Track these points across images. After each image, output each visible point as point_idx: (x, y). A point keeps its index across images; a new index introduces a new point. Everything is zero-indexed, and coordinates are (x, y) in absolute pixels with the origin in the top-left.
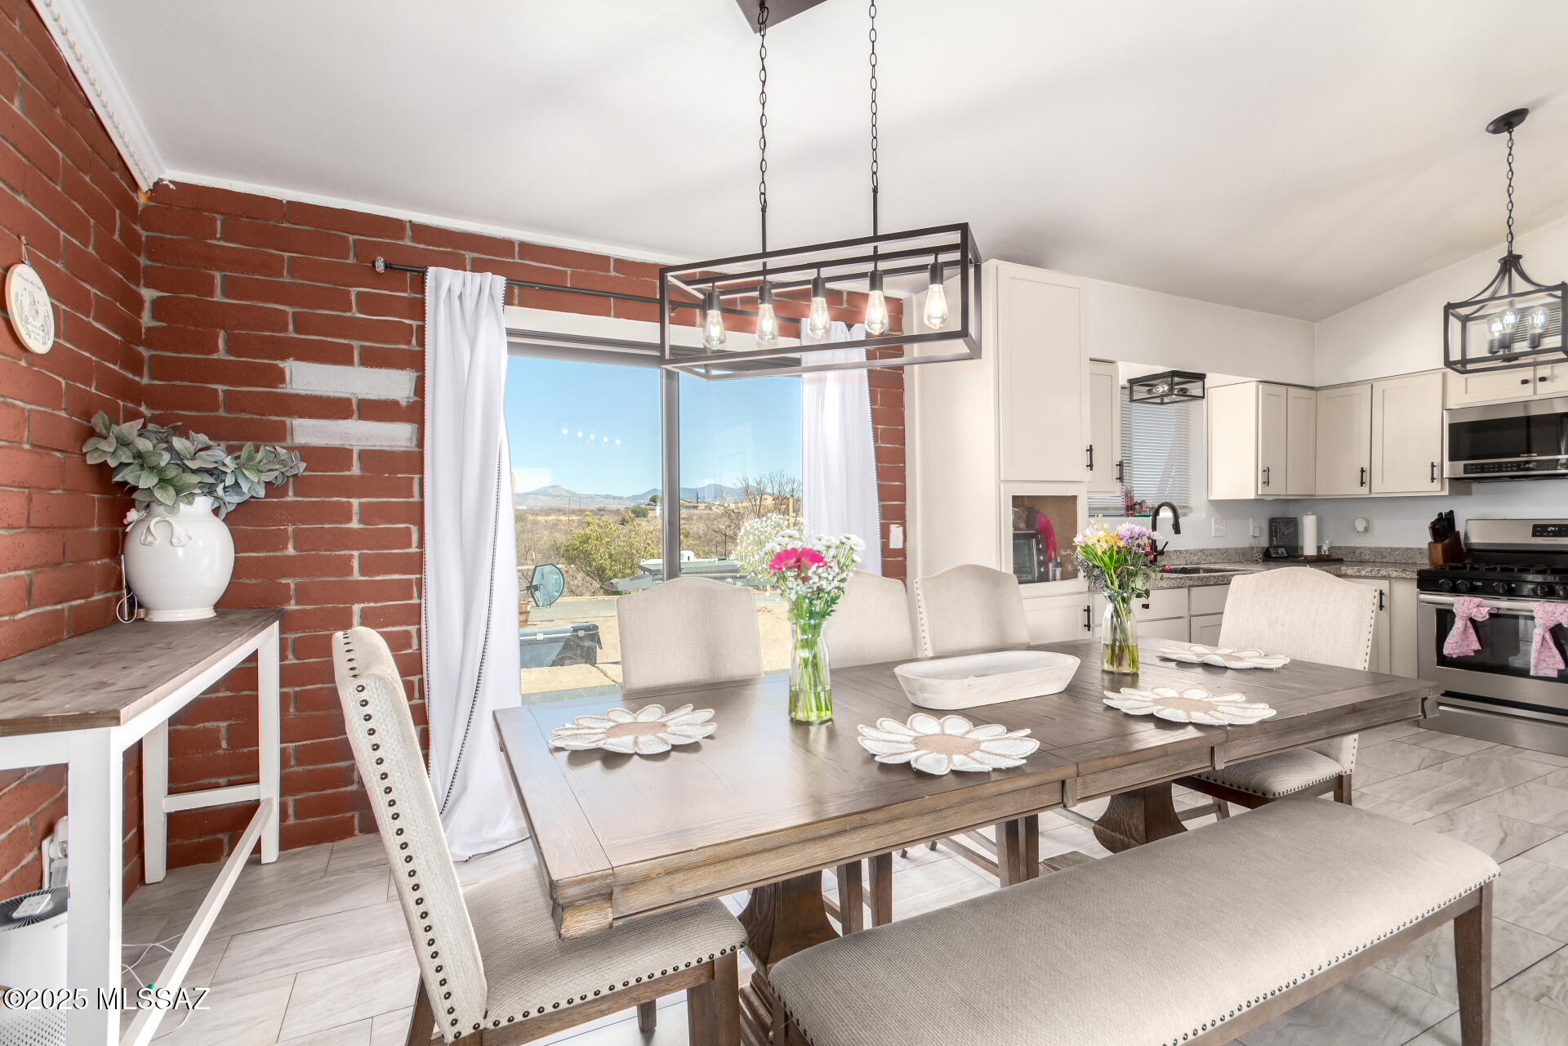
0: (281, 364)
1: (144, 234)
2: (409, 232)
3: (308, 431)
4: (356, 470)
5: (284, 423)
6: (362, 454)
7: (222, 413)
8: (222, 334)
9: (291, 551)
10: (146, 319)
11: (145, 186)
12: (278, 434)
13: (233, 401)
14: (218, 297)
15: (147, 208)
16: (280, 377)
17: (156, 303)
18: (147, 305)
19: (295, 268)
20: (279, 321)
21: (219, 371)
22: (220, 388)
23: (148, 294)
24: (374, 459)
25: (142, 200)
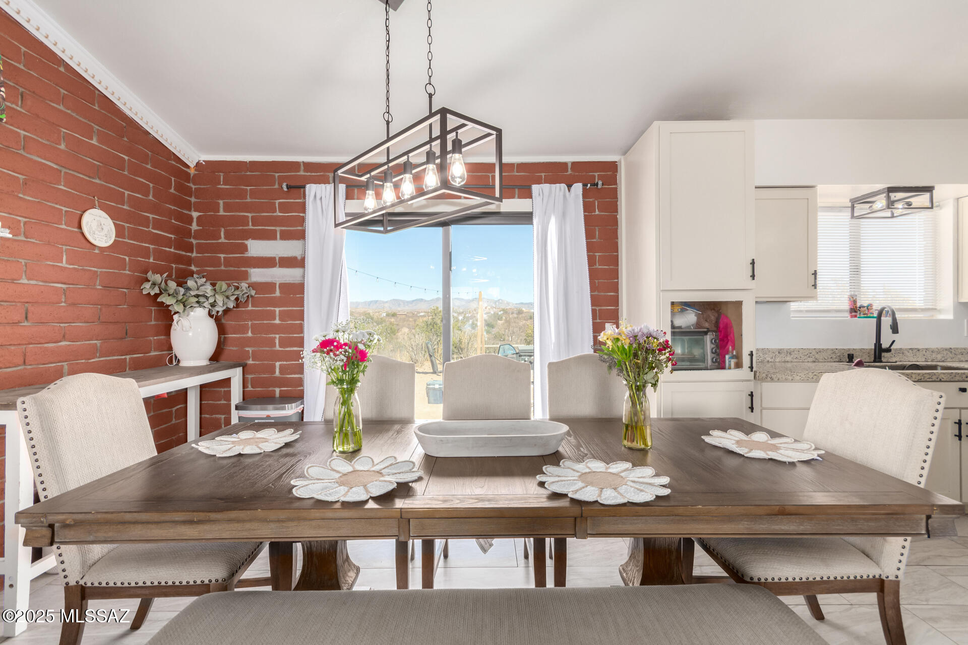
0: (246, 242)
1: (194, 187)
2: (302, 168)
3: (257, 275)
4: (278, 293)
5: (247, 271)
6: (281, 285)
7: (223, 268)
8: (223, 230)
9: (250, 334)
10: (194, 227)
11: (192, 165)
12: (245, 276)
13: (228, 262)
14: (222, 213)
15: (195, 175)
16: (245, 248)
17: (199, 218)
18: (195, 220)
19: (253, 194)
20: (244, 221)
21: (221, 248)
22: (222, 256)
23: (195, 214)
24: (285, 287)
25: (192, 172)
